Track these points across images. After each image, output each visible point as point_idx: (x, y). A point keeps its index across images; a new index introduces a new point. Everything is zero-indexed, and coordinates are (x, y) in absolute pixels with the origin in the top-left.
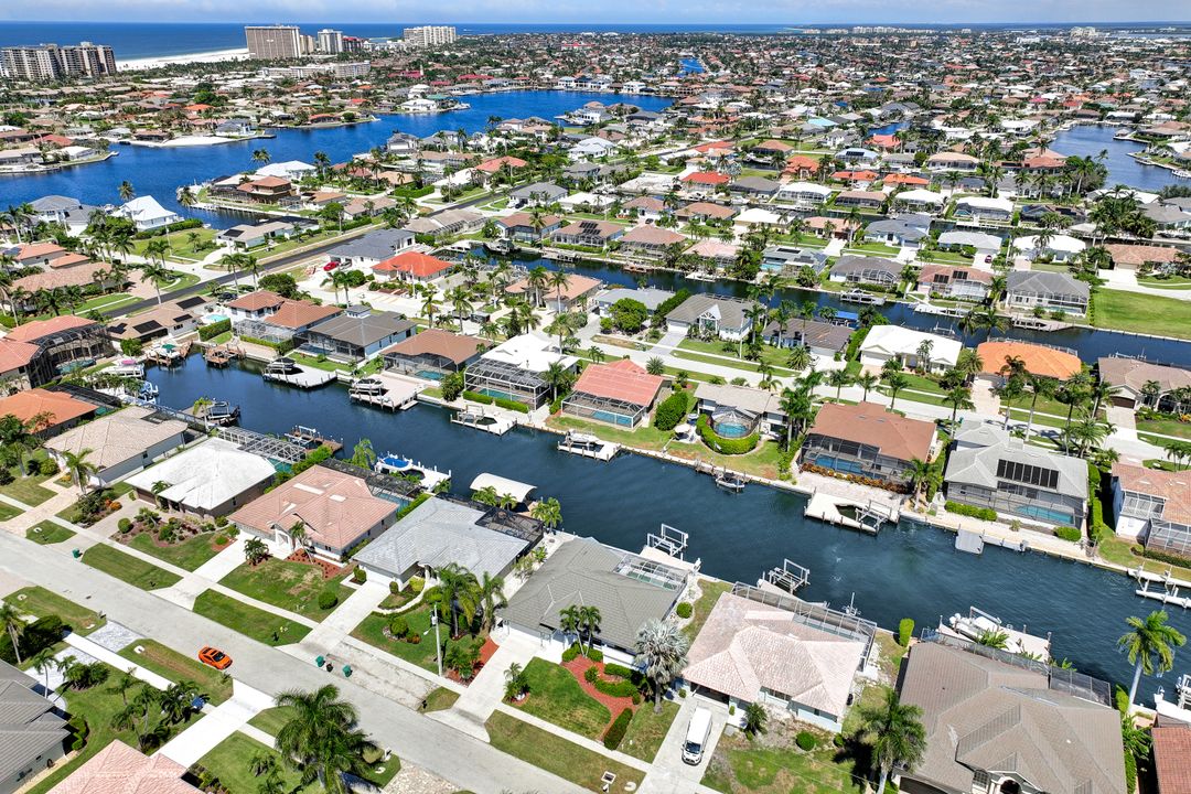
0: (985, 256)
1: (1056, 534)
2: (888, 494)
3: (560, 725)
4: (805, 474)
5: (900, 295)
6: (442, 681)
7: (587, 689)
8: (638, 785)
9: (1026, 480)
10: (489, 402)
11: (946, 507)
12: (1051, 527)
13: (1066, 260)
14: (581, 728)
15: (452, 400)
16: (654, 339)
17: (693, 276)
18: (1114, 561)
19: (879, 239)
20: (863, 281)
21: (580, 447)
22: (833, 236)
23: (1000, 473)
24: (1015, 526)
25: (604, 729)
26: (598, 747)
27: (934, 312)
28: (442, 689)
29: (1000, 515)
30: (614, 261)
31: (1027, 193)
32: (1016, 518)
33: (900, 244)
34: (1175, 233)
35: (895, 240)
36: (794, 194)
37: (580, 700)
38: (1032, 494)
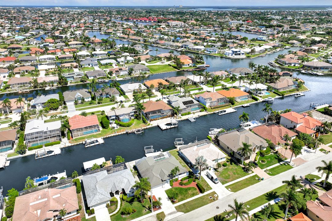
0: (115, 65)
1: (200, 111)
2: (170, 118)
3: (190, 198)
4: (152, 122)
5: (110, 78)
6: (154, 213)
7: (183, 187)
8: (216, 194)
9: (189, 104)
10: (42, 147)
11: (182, 115)
12: (199, 111)
13: (131, 62)
14: (193, 195)
15: (25, 153)
16: (65, 109)
17: (47, 89)
18: (211, 112)
19: (86, 66)
20: (98, 77)
21: (94, 143)
22: (73, 68)
23: (184, 105)
24: (194, 113)
25: (198, 190)
26: (201, 195)
27: (122, 80)
28: (157, 214)
29: (191, 112)
30: (11, 92)
31: (102, 49)
32: (193, 112)
33: (92, 66)
34: (141, 52)
35: (91, 65)
36: (45, 59)
37: (187, 190)
38: (191, 106)
